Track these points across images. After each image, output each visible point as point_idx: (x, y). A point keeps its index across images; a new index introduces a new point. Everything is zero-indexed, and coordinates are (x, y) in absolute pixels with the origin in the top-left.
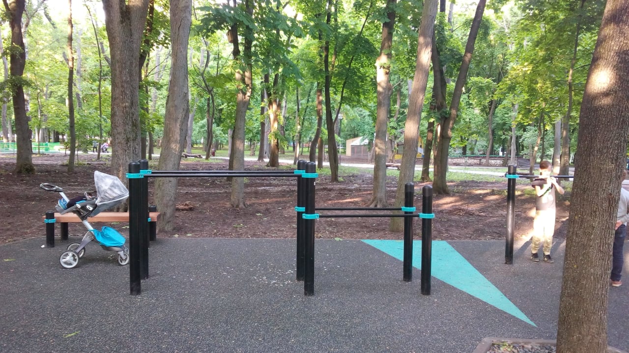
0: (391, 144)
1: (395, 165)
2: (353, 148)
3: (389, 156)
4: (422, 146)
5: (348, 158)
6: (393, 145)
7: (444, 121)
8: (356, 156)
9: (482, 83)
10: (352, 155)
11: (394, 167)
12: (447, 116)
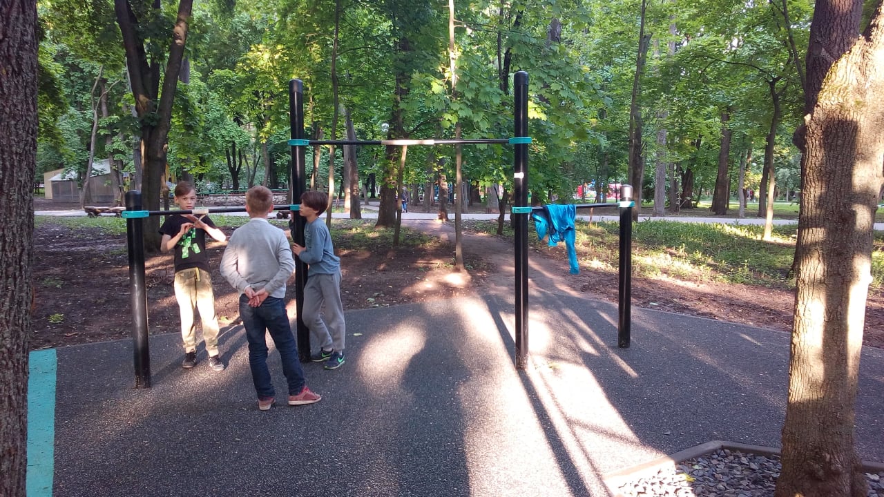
0: (118, 177)
1: (112, 208)
2: (55, 185)
3: (116, 195)
4: (173, 180)
5: (47, 202)
6: (120, 178)
7: (151, 134)
8: (61, 198)
9: (230, 79)
10: (53, 196)
11: (110, 212)
12: (154, 124)
